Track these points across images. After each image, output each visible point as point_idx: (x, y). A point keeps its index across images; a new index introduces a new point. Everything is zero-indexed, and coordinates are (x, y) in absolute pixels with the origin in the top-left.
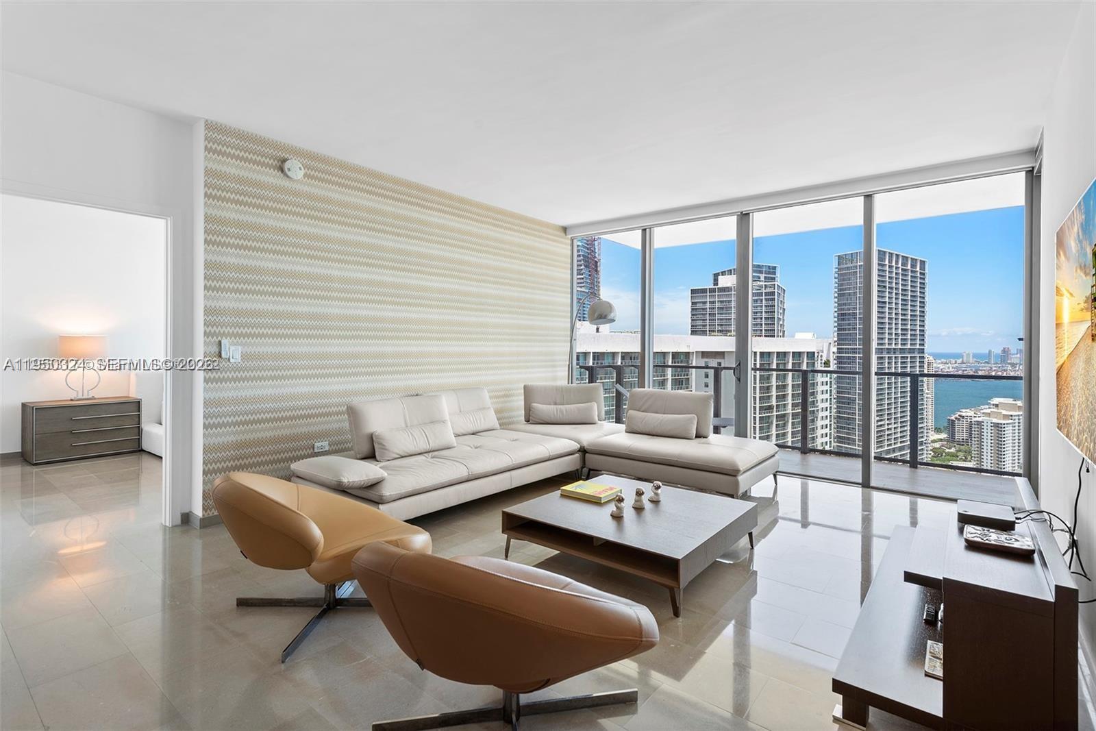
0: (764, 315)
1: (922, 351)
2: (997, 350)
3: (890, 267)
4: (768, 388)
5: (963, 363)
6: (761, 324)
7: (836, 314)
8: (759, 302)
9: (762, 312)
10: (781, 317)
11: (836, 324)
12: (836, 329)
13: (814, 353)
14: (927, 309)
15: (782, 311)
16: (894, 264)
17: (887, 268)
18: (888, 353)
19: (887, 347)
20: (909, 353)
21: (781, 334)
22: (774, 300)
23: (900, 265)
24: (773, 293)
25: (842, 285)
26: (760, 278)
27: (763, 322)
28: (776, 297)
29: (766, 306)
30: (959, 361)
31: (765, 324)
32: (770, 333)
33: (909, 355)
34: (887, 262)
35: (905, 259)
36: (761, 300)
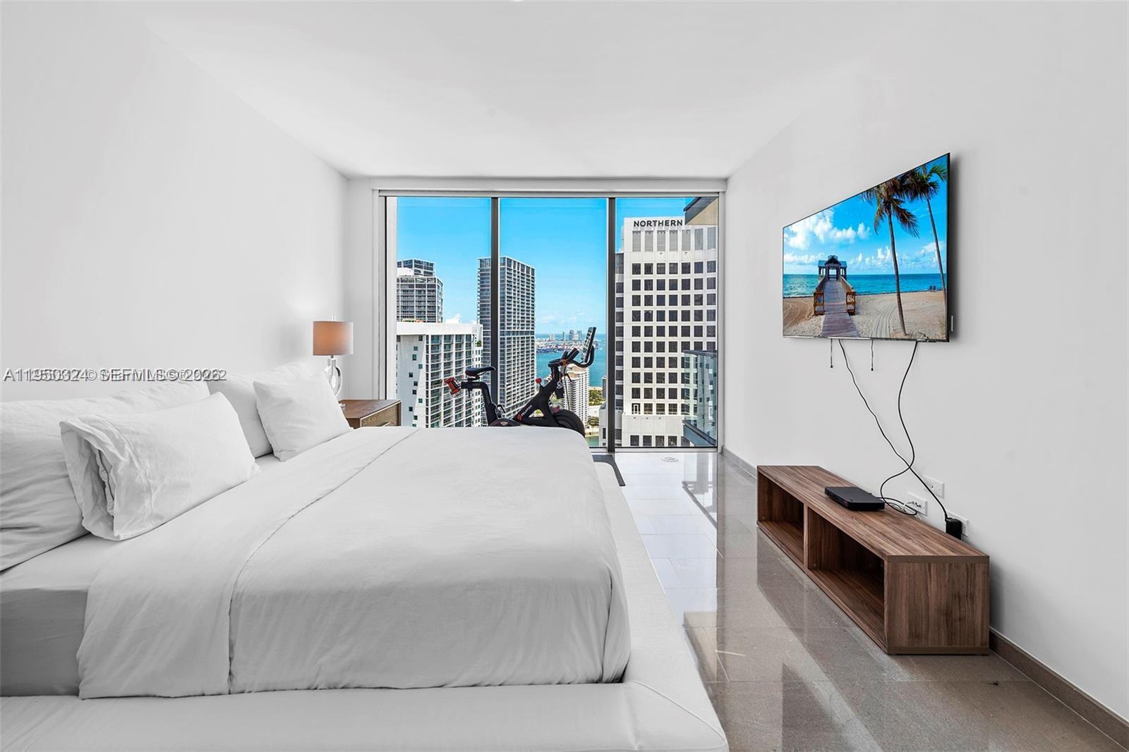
0: (427, 304)
1: (533, 333)
2: (567, 333)
3: (515, 271)
4: (438, 365)
5: (549, 341)
6: (425, 312)
7: (479, 305)
8: (422, 292)
9: (425, 301)
10: (440, 306)
11: (479, 313)
12: (479, 317)
13: (470, 335)
14: (535, 303)
15: (440, 301)
16: (516, 269)
17: (512, 272)
18: (513, 334)
19: (513, 330)
20: (526, 334)
21: (440, 320)
22: (434, 291)
23: (520, 270)
24: (434, 286)
25: (482, 282)
26: (420, 272)
27: (426, 310)
28: (437, 289)
29: (428, 296)
30: (547, 340)
31: (428, 312)
32: (432, 319)
33: (526, 336)
34: (512, 268)
35: (523, 266)
36: (425, 291)
